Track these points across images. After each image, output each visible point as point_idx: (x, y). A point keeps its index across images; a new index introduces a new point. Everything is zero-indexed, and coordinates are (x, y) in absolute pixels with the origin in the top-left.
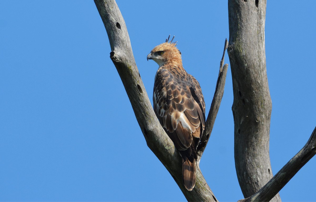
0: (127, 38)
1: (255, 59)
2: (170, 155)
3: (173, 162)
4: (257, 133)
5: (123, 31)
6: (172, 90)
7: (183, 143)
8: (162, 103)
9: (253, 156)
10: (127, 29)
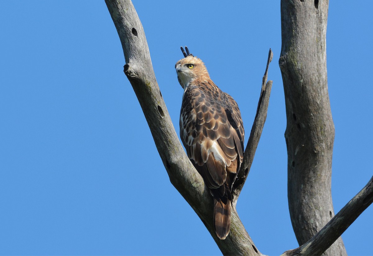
0: (145, 47)
1: (313, 74)
2: (199, 194)
3: (202, 202)
4: (316, 167)
5: (140, 38)
6: (204, 112)
7: (215, 180)
8: (191, 128)
9: (311, 195)
10: (145, 37)
